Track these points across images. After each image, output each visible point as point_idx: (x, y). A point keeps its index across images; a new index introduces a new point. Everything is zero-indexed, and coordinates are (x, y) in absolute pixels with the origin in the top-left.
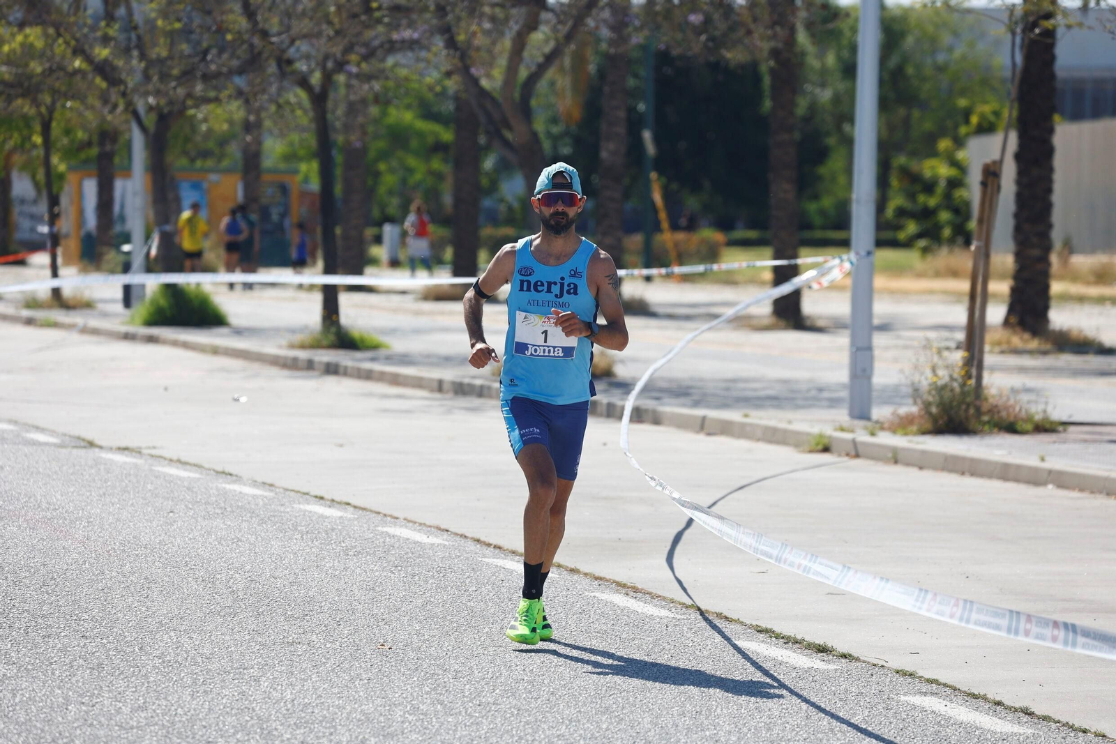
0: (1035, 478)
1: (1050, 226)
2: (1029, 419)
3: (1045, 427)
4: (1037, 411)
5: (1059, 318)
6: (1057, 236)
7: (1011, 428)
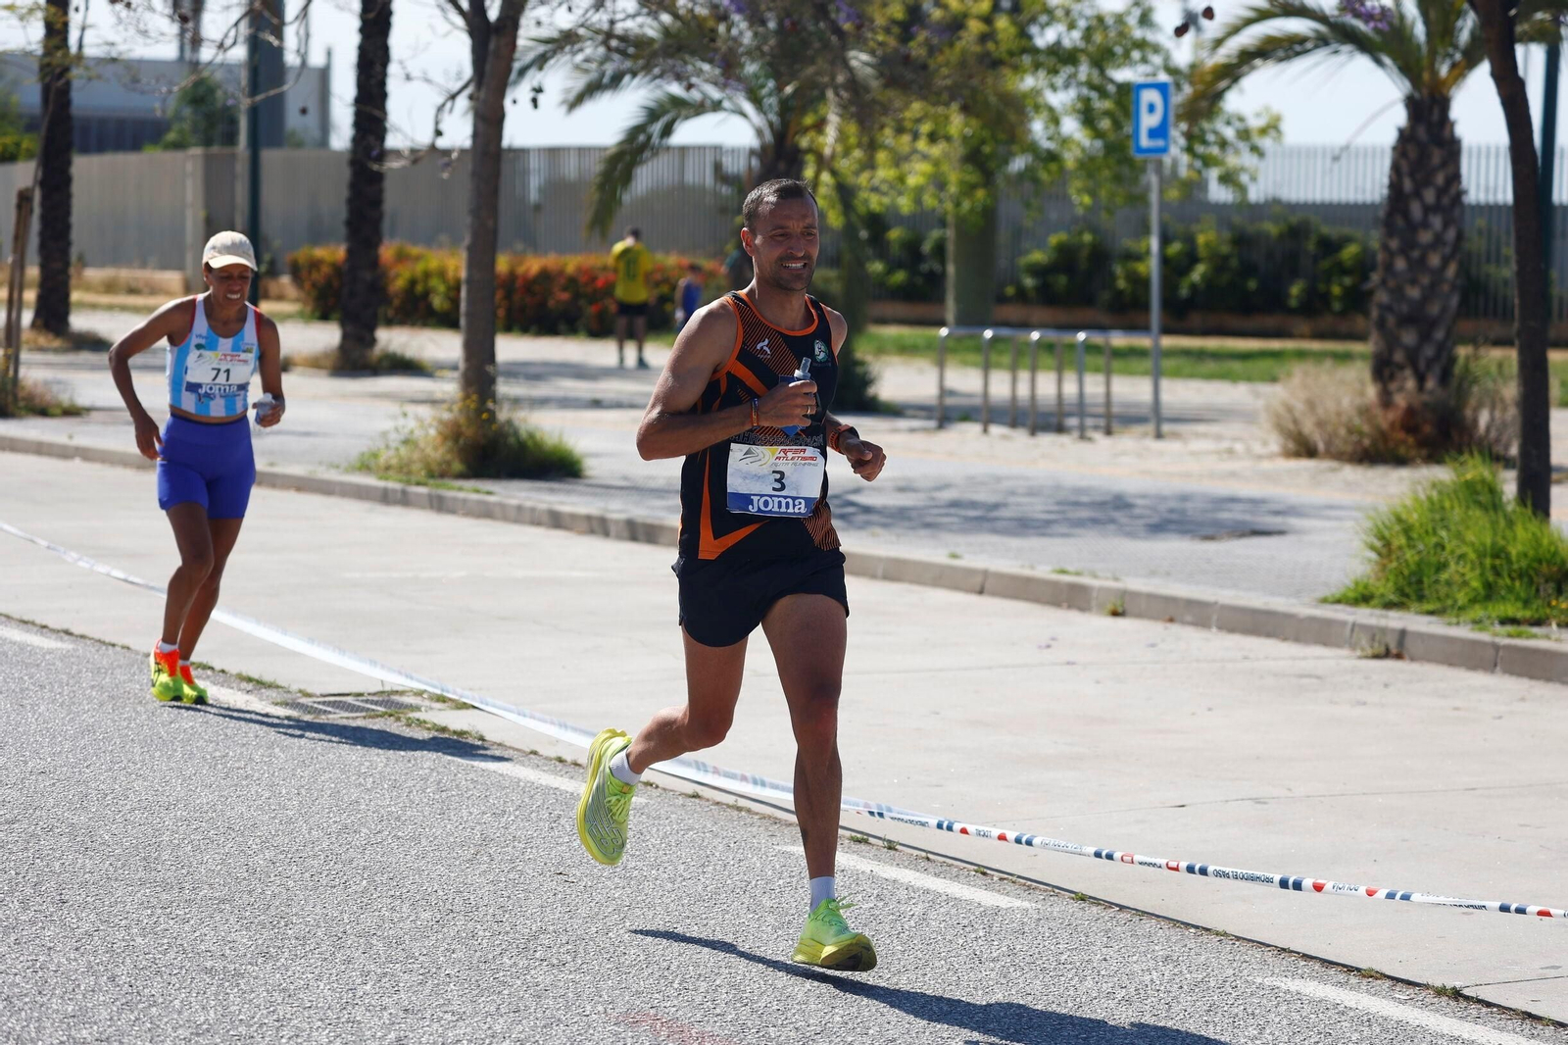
0: (64, 453)
1: (68, 244)
2: (59, 405)
3: (72, 412)
4: (65, 399)
5: (79, 322)
6: (74, 252)
7: (43, 412)
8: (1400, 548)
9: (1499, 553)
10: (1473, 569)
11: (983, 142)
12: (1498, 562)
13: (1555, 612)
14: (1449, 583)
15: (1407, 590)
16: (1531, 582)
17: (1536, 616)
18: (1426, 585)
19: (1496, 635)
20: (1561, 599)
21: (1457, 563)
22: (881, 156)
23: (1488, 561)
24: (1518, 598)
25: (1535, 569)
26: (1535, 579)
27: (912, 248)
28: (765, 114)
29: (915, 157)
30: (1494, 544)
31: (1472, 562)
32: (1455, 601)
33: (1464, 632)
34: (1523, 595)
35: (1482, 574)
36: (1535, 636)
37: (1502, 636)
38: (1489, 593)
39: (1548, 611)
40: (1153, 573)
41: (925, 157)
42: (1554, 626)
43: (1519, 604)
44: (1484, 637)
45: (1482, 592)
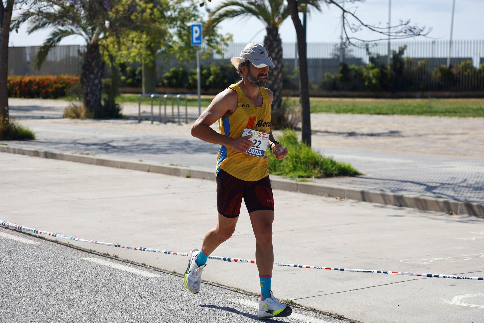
8: (269, 156)
9: (297, 157)
10: (290, 162)
11: (151, 43)
12: (297, 160)
13: (313, 174)
14: (283, 166)
15: (271, 168)
16: (307, 165)
17: (308, 175)
18: (276, 167)
19: (297, 181)
20: (315, 170)
21: (285, 160)
22: (123, 47)
23: (294, 159)
24: (303, 170)
25: (307, 161)
26: (308, 164)
27: (133, 73)
28: (88, 35)
29: (133, 48)
30: (296, 154)
31: (290, 160)
32: (285, 171)
33: (288, 180)
34: (304, 169)
35: (292, 163)
36: (308, 181)
37: (298, 181)
38: (295, 169)
39: (311, 173)
40: (198, 165)
41: (136, 47)
42: (313, 178)
43: (303, 172)
44: (294, 182)
45: (293, 168)
